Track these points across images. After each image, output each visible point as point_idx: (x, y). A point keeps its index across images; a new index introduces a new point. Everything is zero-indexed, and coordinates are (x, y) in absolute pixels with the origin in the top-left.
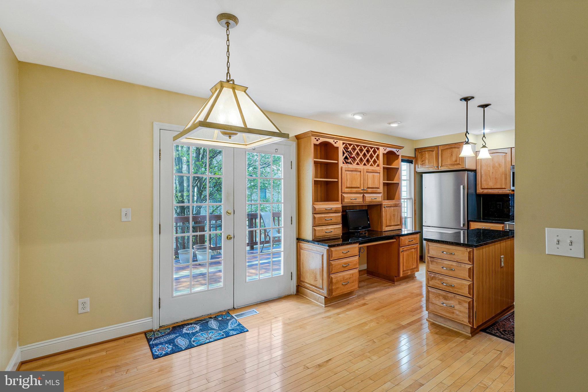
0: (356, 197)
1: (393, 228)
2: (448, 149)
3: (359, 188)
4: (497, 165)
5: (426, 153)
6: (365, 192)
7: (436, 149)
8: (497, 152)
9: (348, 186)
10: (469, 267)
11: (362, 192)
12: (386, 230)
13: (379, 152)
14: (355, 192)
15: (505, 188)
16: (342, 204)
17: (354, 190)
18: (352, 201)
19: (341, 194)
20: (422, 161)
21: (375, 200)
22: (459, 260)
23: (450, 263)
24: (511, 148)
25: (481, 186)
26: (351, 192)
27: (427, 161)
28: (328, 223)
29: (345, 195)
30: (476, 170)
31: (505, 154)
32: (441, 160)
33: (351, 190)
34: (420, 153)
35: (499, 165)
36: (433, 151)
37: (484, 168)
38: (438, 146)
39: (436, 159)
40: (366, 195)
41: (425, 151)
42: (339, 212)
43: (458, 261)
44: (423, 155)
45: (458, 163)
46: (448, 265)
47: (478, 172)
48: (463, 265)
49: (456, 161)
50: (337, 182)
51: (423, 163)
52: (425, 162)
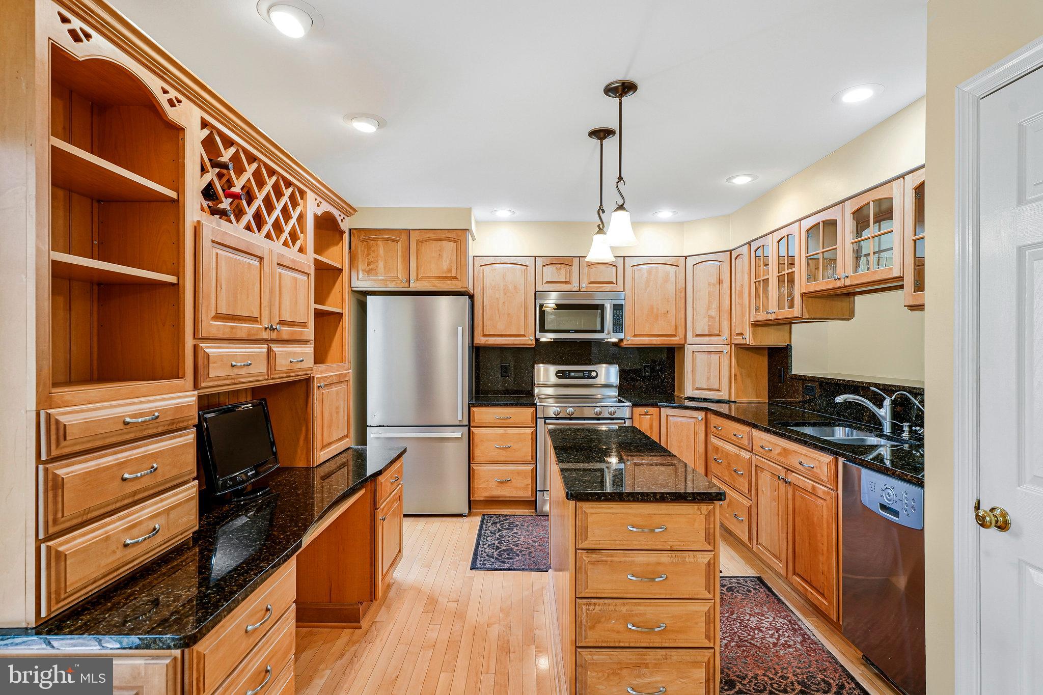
0: (250, 356)
1: (336, 449)
2: (430, 240)
3: (254, 320)
4: (511, 287)
5: (380, 243)
6: (274, 335)
7: (404, 236)
8: (511, 262)
9: (223, 310)
10: (706, 561)
11: (266, 335)
12: (321, 462)
13: (305, 207)
14: (244, 336)
15: (524, 336)
16: (196, 386)
17: (243, 329)
18: (236, 371)
19: (195, 342)
20: (369, 264)
21: (299, 366)
22: (679, 545)
23: (652, 558)
24: (535, 257)
25: (483, 331)
26: (232, 337)
27: (381, 264)
28: (135, 493)
29: (211, 349)
30: (473, 295)
31: (525, 267)
32: (415, 265)
33: (232, 327)
34: (363, 241)
35: (515, 288)
36: (397, 241)
37: (488, 292)
38: (409, 230)
39: (403, 261)
40: (276, 348)
41: (376, 239)
42: (185, 428)
43: (675, 548)
44: (372, 249)
45: (454, 275)
46: (648, 565)
47: (478, 298)
48: (689, 558)
49: (450, 270)
50: (175, 288)
51: (370, 267)
52: (377, 267)
